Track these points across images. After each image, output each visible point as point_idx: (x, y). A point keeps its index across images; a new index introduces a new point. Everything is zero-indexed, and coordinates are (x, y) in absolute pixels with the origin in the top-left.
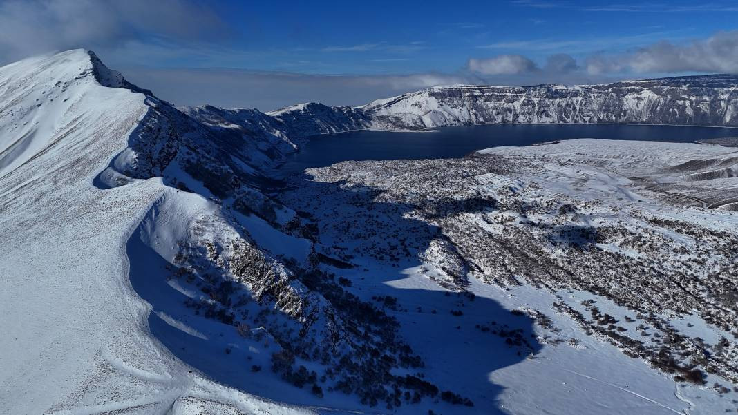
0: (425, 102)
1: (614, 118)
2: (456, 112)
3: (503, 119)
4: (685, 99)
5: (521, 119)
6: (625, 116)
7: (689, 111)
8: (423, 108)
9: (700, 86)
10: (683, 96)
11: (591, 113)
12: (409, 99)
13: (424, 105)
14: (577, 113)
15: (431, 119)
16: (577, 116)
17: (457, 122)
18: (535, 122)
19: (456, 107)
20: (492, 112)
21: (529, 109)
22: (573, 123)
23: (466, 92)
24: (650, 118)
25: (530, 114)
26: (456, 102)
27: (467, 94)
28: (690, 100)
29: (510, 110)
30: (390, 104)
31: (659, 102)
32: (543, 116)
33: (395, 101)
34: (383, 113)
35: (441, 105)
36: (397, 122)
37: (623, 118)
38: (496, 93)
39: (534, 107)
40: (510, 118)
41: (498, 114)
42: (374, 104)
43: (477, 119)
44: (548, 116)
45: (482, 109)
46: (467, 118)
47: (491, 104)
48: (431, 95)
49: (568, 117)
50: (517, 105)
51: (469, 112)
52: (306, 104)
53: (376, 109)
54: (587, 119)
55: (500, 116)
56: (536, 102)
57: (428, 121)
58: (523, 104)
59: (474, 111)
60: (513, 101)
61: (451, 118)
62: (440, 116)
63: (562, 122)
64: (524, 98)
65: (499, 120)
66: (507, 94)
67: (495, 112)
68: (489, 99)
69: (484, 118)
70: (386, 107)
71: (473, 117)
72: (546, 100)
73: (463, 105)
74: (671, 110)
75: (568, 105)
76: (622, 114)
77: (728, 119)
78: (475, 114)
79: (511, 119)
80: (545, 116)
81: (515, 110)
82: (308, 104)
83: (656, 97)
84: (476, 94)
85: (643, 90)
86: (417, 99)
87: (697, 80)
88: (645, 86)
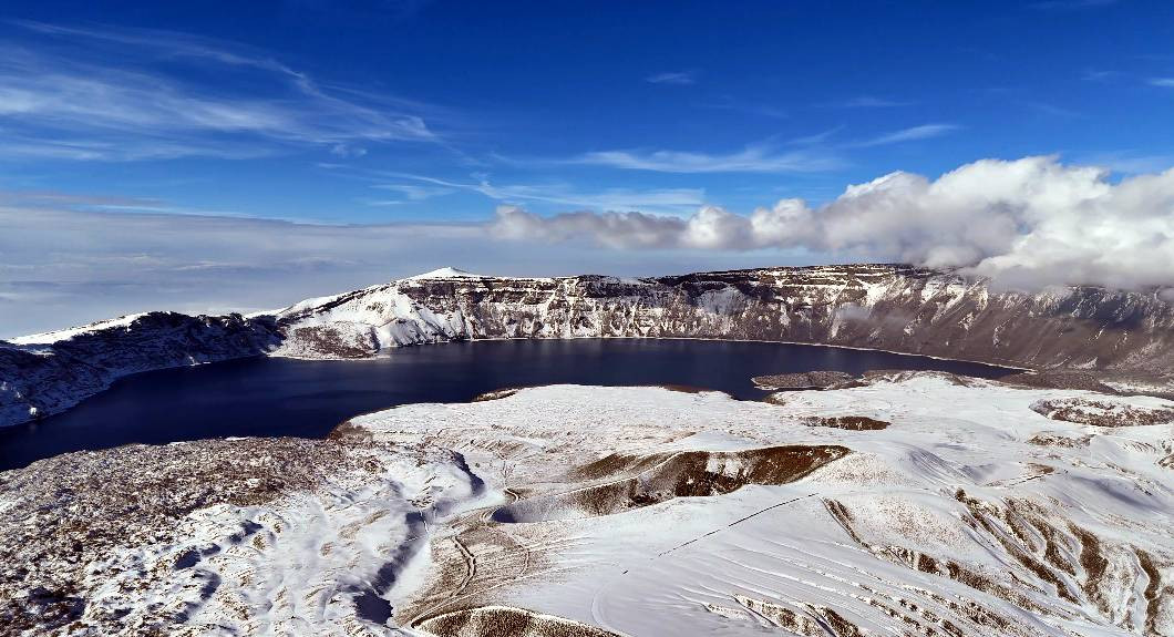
0: (390, 304)
1: (682, 329)
2: (441, 320)
3: (517, 331)
4: (778, 302)
5: (546, 330)
6: (698, 325)
7: (785, 320)
10: (778, 298)
11: (651, 321)
12: (364, 298)
13: (386, 309)
14: (631, 321)
15: (392, 333)
16: (631, 326)
17: (439, 337)
18: (567, 335)
19: (442, 311)
20: (502, 320)
21: (559, 314)
22: (625, 336)
23: (463, 286)
24: (732, 329)
25: (561, 322)
26: (443, 303)
27: (463, 291)
28: (786, 303)
29: (530, 316)
30: (329, 307)
32: (580, 326)
33: (339, 302)
34: (312, 323)
35: (417, 309)
36: (329, 341)
37: (695, 330)
38: (510, 289)
39: (567, 311)
40: (529, 328)
41: (511, 322)
43: (475, 330)
44: (587, 325)
45: (487, 314)
46: (458, 330)
47: (500, 307)
48: (403, 291)
49: (618, 328)
50: (543, 308)
51: (463, 319)
52: (139, 315)
53: (301, 315)
54: (645, 330)
55: (514, 326)
56: (571, 303)
57: (385, 337)
58: (552, 307)
59: (472, 318)
60: (536, 302)
61: (430, 330)
62: (409, 328)
63: (608, 336)
64: (553, 296)
65: (511, 331)
66: (528, 290)
67: (506, 320)
68: (498, 298)
69: (487, 329)
71: (469, 327)
72: (587, 300)
73: (455, 308)
74: (760, 318)
75: (618, 309)
76: (695, 323)
77: (834, 334)
78: (473, 323)
79: (530, 331)
80: (584, 324)
81: (538, 316)
82: (145, 314)
84: (478, 290)
85: (725, 286)
86: (377, 297)
87: (795, 273)
88: (729, 281)
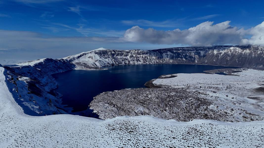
0: (94, 56)
1: (161, 62)
2: (107, 60)
3: (125, 63)
4: (181, 55)
5: (131, 62)
7: (184, 59)
8: (94, 59)
9: (185, 50)
10: (181, 54)
11: (154, 60)
12: (86, 55)
15: (99, 64)
16: (149, 61)
17: (109, 64)
19: (106, 58)
20: (120, 60)
21: (133, 59)
22: (148, 64)
23: (109, 52)
24: (173, 61)
25: (134, 60)
26: (106, 56)
27: (109, 53)
28: (183, 55)
29: (126, 59)
31: (174, 56)
33: (81, 56)
34: (77, 61)
35: (101, 58)
36: (85, 65)
38: (120, 53)
42: (71, 57)
43: (115, 63)
44: (140, 61)
45: (116, 59)
46: (112, 63)
47: (119, 57)
48: (95, 53)
49: (147, 62)
51: (112, 60)
53: (73, 59)
54: (153, 62)
55: (124, 62)
56: (134, 56)
59: (114, 60)
60: (127, 56)
61: (106, 63)
62: (102, 62)
63: (145, 64)
64: (130, 54)
66: (124, 53)
67: (121, 60)
68: (118, 55)
69: (118, 62)
70: (77, 58)
71: (114, 62)
72: (138, 55)
73: (109, 57)
74: (178, 59)
75: (145, 57)
76: (164, 60)
77: (196, 62)
78: (114, 61)
79: (128, 63)
80: (139, 61)
81: (128, 59)
83: (172, 54)
84: (113, 53)
85: (167, 52)
86: (90, 55)
